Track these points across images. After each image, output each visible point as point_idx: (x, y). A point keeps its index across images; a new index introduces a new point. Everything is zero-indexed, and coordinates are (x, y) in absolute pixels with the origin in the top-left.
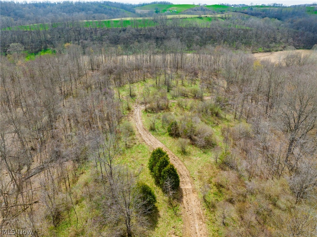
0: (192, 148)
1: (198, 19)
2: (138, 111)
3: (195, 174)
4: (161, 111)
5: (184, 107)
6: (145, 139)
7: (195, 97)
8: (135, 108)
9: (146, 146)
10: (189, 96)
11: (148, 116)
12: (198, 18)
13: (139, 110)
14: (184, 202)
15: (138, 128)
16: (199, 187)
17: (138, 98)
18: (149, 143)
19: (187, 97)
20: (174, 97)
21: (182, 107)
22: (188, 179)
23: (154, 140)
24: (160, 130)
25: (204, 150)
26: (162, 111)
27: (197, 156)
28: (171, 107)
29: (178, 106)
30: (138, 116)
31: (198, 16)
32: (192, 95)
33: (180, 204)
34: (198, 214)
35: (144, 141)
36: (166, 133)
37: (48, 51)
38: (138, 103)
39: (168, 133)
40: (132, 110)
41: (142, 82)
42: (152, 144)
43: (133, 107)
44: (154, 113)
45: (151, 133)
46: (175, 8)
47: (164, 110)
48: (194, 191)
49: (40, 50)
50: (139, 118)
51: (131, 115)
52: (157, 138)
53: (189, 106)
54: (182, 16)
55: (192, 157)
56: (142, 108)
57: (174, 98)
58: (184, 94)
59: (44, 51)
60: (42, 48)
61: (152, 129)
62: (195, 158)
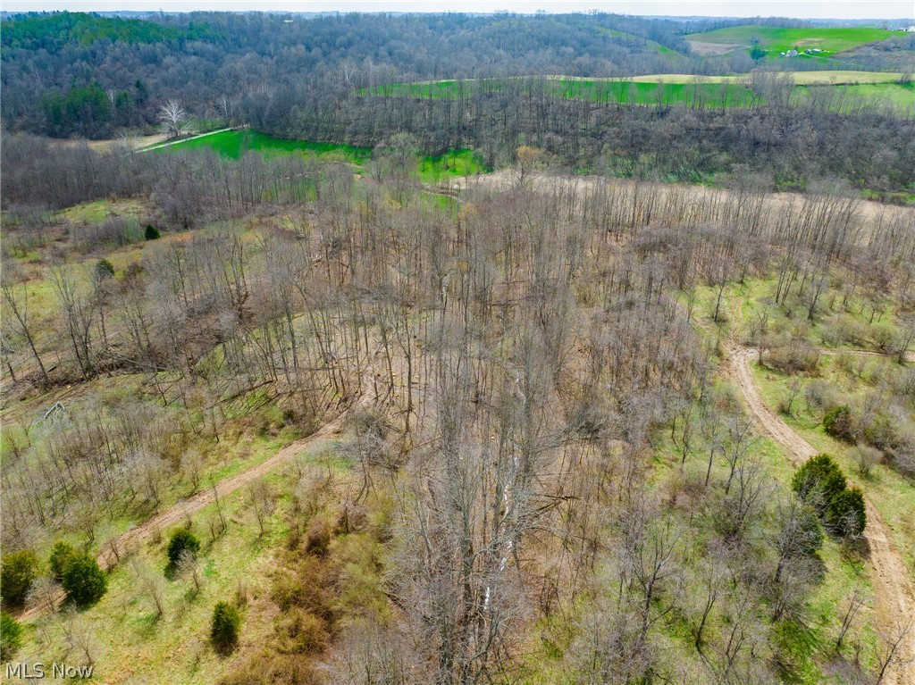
0: (884, 472)
1: (898, 87)
2: (742, 362)
3: (894, 520)
4: (799, 371)
5: (855, 372)
6: (771, 429)
7: (882, 349)
8: (731, 352)
9: (776, 445)
10: (865, 344)
11: (768, 378)
12: (897, 83)
13: (742, 359)
14: (874, 560)
15: (750, 403)
16: (903, 545)
17: (733, 329)
18: (781, 438)
19: (861, 346)
20: (827, 341)
21: (849, 371)
22: (878, 526)
23: (792, 437)
24: (801, 416)
25: (912, 480)
26: (801, 374)
27: (898, 489)
28: (821, 365)
29: (838, 366)
30: (744, 373)
31: (897, 76)
32: (875, 342)
33: (866, 562)
34: (903, 586)
35: (770, 433)
36: (818, 425)
37: (464, 155)
38: (736, 340)
39: (822, 427)
40: (726, 356)
41: (735, 284)
42: (789, 444)
43: (727, 349)
44: (781, 374)
45: (781, 418)
46: (817, 40)
47: (806, 372)
48: (893, 548)
49: (446, 151)
50: (747, 381)
51: (725, 367)
52: (799, 432)
53: (867, 373)
54: (842, 77)
55: (886, 489)
56: (749, 355)
57: (827, 344)
58: (853, 337)
59: (454, 153)
60: (451, 144)
61: (785, 411)
62: (891, 492)
